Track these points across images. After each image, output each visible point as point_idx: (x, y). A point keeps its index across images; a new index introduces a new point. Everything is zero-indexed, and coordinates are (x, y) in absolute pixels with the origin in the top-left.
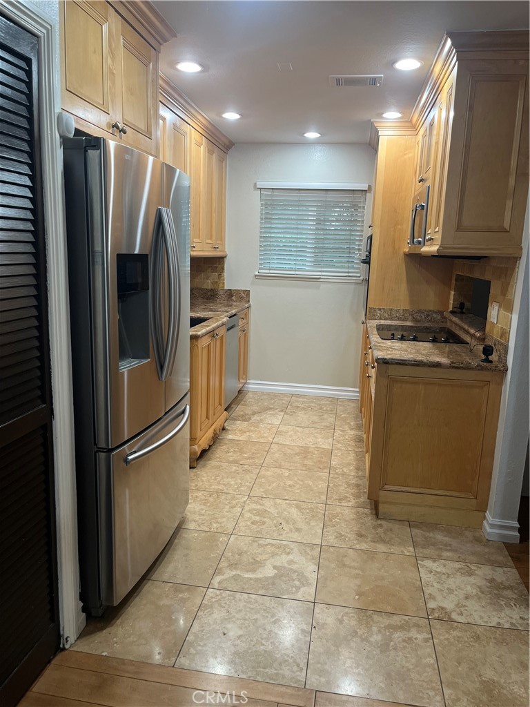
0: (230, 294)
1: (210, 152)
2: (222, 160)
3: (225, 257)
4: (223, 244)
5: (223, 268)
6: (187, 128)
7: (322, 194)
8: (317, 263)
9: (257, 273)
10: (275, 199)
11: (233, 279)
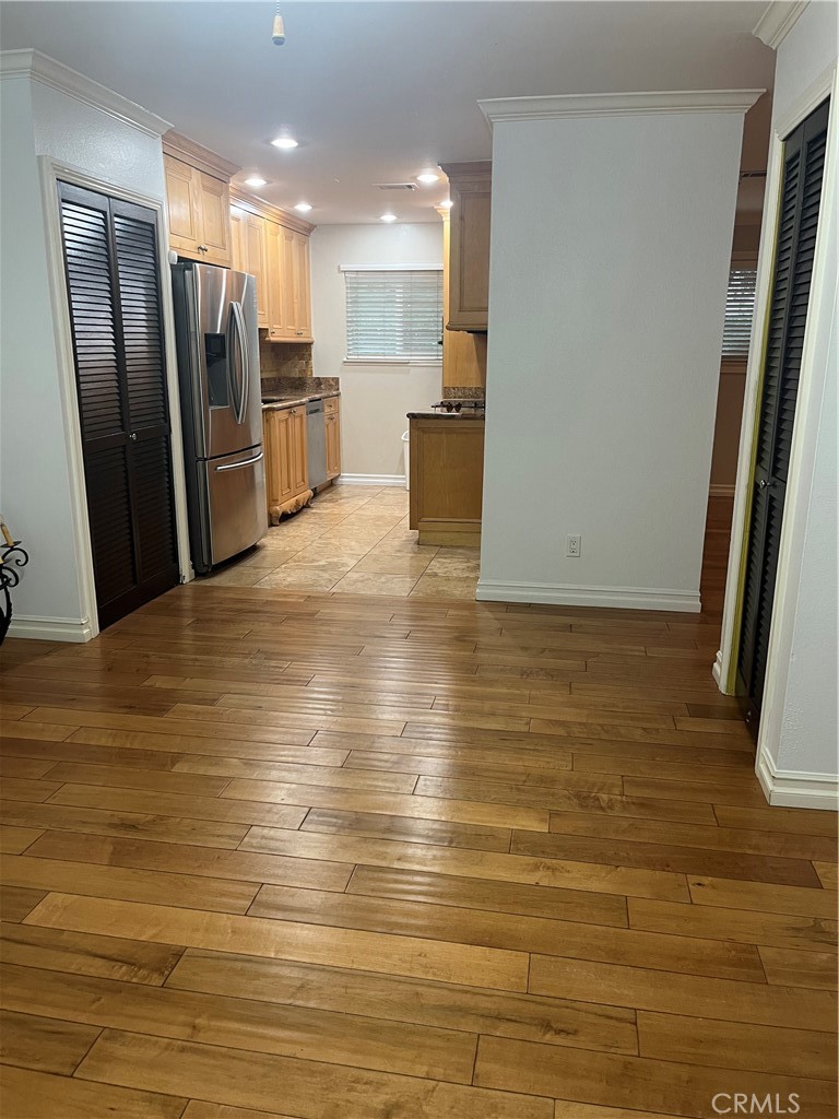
0: (319, 382)
1: (289, 238)
2: (302, 244)
3: (311, 344)
4: (309, 330)
5: (310, 355)
6: (260, 222)
7: (408, 275)
8: (407, 346)
9: (345, 359)
10: (360, 282)
11: (320, 367)
